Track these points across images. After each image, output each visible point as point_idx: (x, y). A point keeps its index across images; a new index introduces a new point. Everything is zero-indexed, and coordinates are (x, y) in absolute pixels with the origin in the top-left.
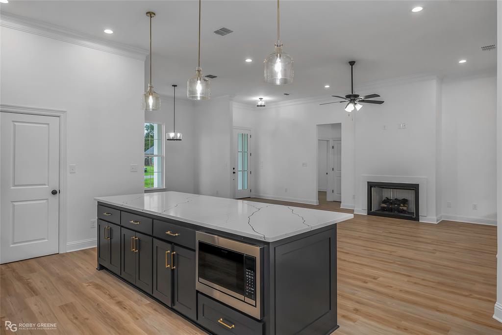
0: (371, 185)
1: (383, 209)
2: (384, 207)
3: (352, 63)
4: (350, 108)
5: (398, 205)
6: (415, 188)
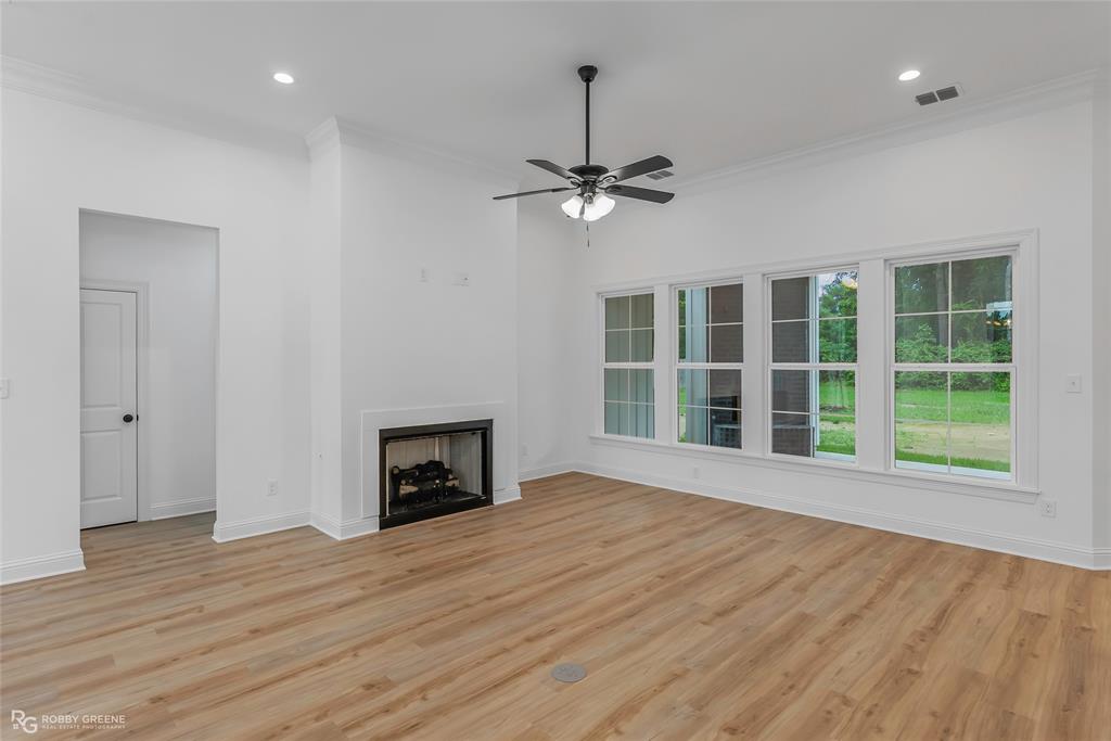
0: (388, 437)
1: (408, 501)
2: (409, 494)
3: (589, 74)
5: (439, 476)
6: (482, 431)
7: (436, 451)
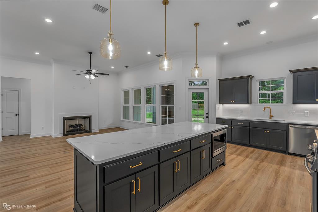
0: (65, 119)
1: (71, 131)
2: (71, 130)
3: (90, 53)
4: (87, 77)
5: (79, 127)
6: (89, 118)
7: (77, 122)
